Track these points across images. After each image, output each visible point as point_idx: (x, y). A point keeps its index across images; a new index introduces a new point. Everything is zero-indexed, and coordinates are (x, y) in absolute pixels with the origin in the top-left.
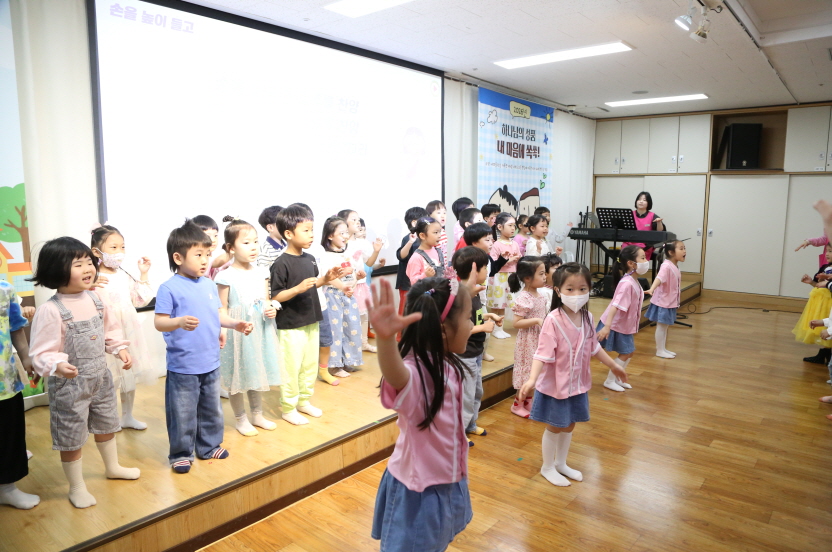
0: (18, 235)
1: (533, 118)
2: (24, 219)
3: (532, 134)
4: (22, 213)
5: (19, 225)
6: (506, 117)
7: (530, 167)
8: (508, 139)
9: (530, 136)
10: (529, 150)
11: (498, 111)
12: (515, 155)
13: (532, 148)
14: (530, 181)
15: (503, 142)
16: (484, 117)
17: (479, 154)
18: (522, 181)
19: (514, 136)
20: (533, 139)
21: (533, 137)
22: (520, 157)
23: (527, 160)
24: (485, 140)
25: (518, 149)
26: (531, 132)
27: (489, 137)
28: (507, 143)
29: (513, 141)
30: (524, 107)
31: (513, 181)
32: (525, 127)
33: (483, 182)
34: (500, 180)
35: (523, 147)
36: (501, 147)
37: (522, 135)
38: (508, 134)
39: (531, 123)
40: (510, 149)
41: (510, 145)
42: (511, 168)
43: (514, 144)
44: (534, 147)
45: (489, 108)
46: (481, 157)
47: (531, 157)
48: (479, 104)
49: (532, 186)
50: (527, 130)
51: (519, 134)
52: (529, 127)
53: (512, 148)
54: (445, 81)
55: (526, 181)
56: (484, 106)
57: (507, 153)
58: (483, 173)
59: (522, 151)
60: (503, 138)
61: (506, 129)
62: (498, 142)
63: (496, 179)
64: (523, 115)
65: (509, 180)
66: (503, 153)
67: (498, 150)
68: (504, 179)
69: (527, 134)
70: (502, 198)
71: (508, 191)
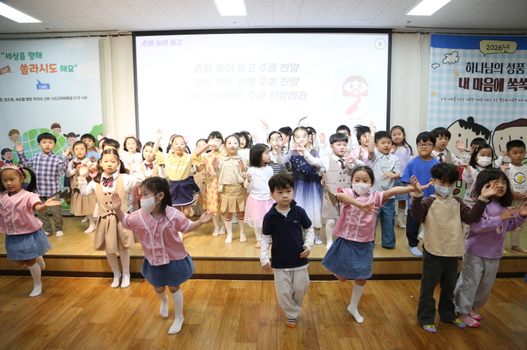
3: (520, 68)
6: (472, 56)
7: (514, 100)
8: (476, 75)
9: (515, 70)
10: (513, 83)
11: (461, 51)
12: (488, 89)
13: (519, 81)
14: (514, 113)
15: (468, 79)
16: (438, 59)
17: (430, 91)
18: (499, 113)
19: (486, 72)
20: (521, 72)
21: (520, 70)
22: (496, 91)
23: (508, 92)
24: (440, 79)
25: (493, 84)
26: (516, 65)
27: (445, 75)
28: (475, 79)
29: (483, 76)
30: (506, 43)
31: (484, 112)
32: (506, 61)
33: (435, 115)
34: (461, 112)
35: (502, 80)
36: (464, 84)
37: (500, 70)
38: (476, 71)
39: (518, 56)
40: (479, 84)
41: (480, 80)
42: (480, 102)
43: (486, 79)
44: (522, 79)
45: (446, 51)
46: (433, 94)
47: (516, 89)
48: (432, 48)
49: (517, 117)
50: (509, 64)
51: (494, 69)
52: (514, 61)
53: (482, 84)
54: (394, 36)
55: (506, 113)
56: (438, 50)
57: (474, 88)
58: (436, 107)
59: (499, 85)
60: (467, 75)
61: (473, 67)
62: (461, 79)
63: (455, 112)
64: (503, 51)
65: (477, 112)
66: (468, 88)
67: (460, 86)
68: (469, 112)
69: (509, 68)
70: (466, 128)
71: (475, 122)
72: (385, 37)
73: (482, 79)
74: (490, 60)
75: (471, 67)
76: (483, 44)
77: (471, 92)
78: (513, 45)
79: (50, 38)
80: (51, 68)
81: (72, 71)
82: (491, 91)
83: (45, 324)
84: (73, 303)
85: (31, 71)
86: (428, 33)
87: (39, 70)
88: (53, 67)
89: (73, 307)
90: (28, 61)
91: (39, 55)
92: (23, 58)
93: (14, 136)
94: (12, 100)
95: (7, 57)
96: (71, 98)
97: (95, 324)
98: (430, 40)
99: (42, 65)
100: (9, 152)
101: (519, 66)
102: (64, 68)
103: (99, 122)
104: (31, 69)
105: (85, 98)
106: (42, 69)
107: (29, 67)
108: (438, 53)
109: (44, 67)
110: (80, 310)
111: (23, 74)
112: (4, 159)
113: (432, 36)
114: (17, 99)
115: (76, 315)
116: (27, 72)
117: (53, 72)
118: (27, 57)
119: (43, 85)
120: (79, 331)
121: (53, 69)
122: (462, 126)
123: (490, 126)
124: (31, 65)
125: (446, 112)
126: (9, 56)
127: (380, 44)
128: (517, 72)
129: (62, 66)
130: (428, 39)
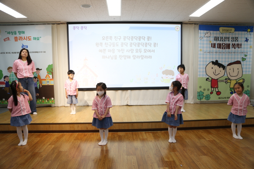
0: (51, 73)
1: (237, 32)
2: (52, 71)
3: (236, 39)
4: (52, 69)
5: (51, 72)
6: (216, 34)
7: (234, 53)
8: (218, 42)
9: (234, 40)
10: (234, 45)
11: (212, 32)
12: (224, 48)
13: (236, 44)
14: (234, 58)
15: (215, 44)
16: (202, 35)
17: (199, 49)
18: (228, 58)
19: (223, 41)
20: (236, 41)
21: (236, 40)
22: (227, 49)
23: (232, 49)
24: (203, 44)
25: (226, 46)
26: (235, 38)
27: (205, 42)
28: (218, 44)
29: (221, 42)
30: (230, 28)
31: (222, 58)
32: (231, 36)
33: (202, 59)
34: (213, 58)
35: (229, 44)
36: (213, 46)
37: (228, 40)
38: (218, 40)
39: (235, 34)
40: (220, 46)
41: (220, 44)
42: (220, 54)
43: (222, 44)
44: (237, 44)
45: (205, 31)
46: (201, 50)
47: (235, 48)
48: (199, 31)
49: (236, 60)
50: (232, 38)
51: (226, 40)
52: (234, 36)
53: (221, 46)
54: (183, 25)
55: (231, 58)
56: (202, 31)
57: (218, 48)
58: (202, 56)
59: (228, 46)
60: (215, 42)
61: (217, 39)
62: (212, 44)
63: (210, 58)
64: (229, 32)
65: (219, 58)
66: (215, 48)
67: (212, 47)
68: (216, 58)
69: (232, 39)
70: (215, 65)
71: (219, 62)
72: (180, 26)
73: (221, 44)
74: (224, 36)
75: (216, 39)
76: (221, 29)
77: (216, 49)
78: (233, 29)
79: (28, 25)
80: (28, 39)
81: (39, 40)
82: (225, 49)
83: (39, 152)
84: (49, 143)
85: (19, 40)
86: (198, 24)
87: (23, 39)
88: (29, 38)
89: (49, 145)
90: (18, 35)
91: (24, 32)
92: (15, 34)
93: (10, 70)
94: (10, 53)
95: (8, 33)
96: (38, 52)
97: (62, 151)
98: (198, 27)
99: (24, 37)
100: (7, 77)
101: (236, 38)
102: (35, 39)
103: (51, 63)
104: (19, 39)
105: (45, 52)
106: (24, 39)
107: (19, 38)
108: (202, 33)
109: (26, 38)
110: (53, 146)
111: (15, 41)
112: (5, 81)
113: (200, 25)
114: (12, 53)
115: (52, 148)
116: (17, 40)
117: (30, 40)
118: (18, 34)
119: (25, 46)
120: (56, 154)
121: (30, 39)
122: (213, 64)
123: (225, 64)
124: (19, 37)
125: (206, 58)
126: (9, 33)
127: (177, 29)
128: (235, 41)
129: (34, 37)
130: (197, 27)
